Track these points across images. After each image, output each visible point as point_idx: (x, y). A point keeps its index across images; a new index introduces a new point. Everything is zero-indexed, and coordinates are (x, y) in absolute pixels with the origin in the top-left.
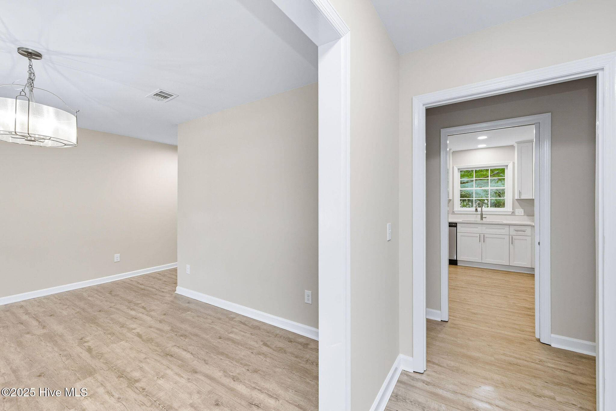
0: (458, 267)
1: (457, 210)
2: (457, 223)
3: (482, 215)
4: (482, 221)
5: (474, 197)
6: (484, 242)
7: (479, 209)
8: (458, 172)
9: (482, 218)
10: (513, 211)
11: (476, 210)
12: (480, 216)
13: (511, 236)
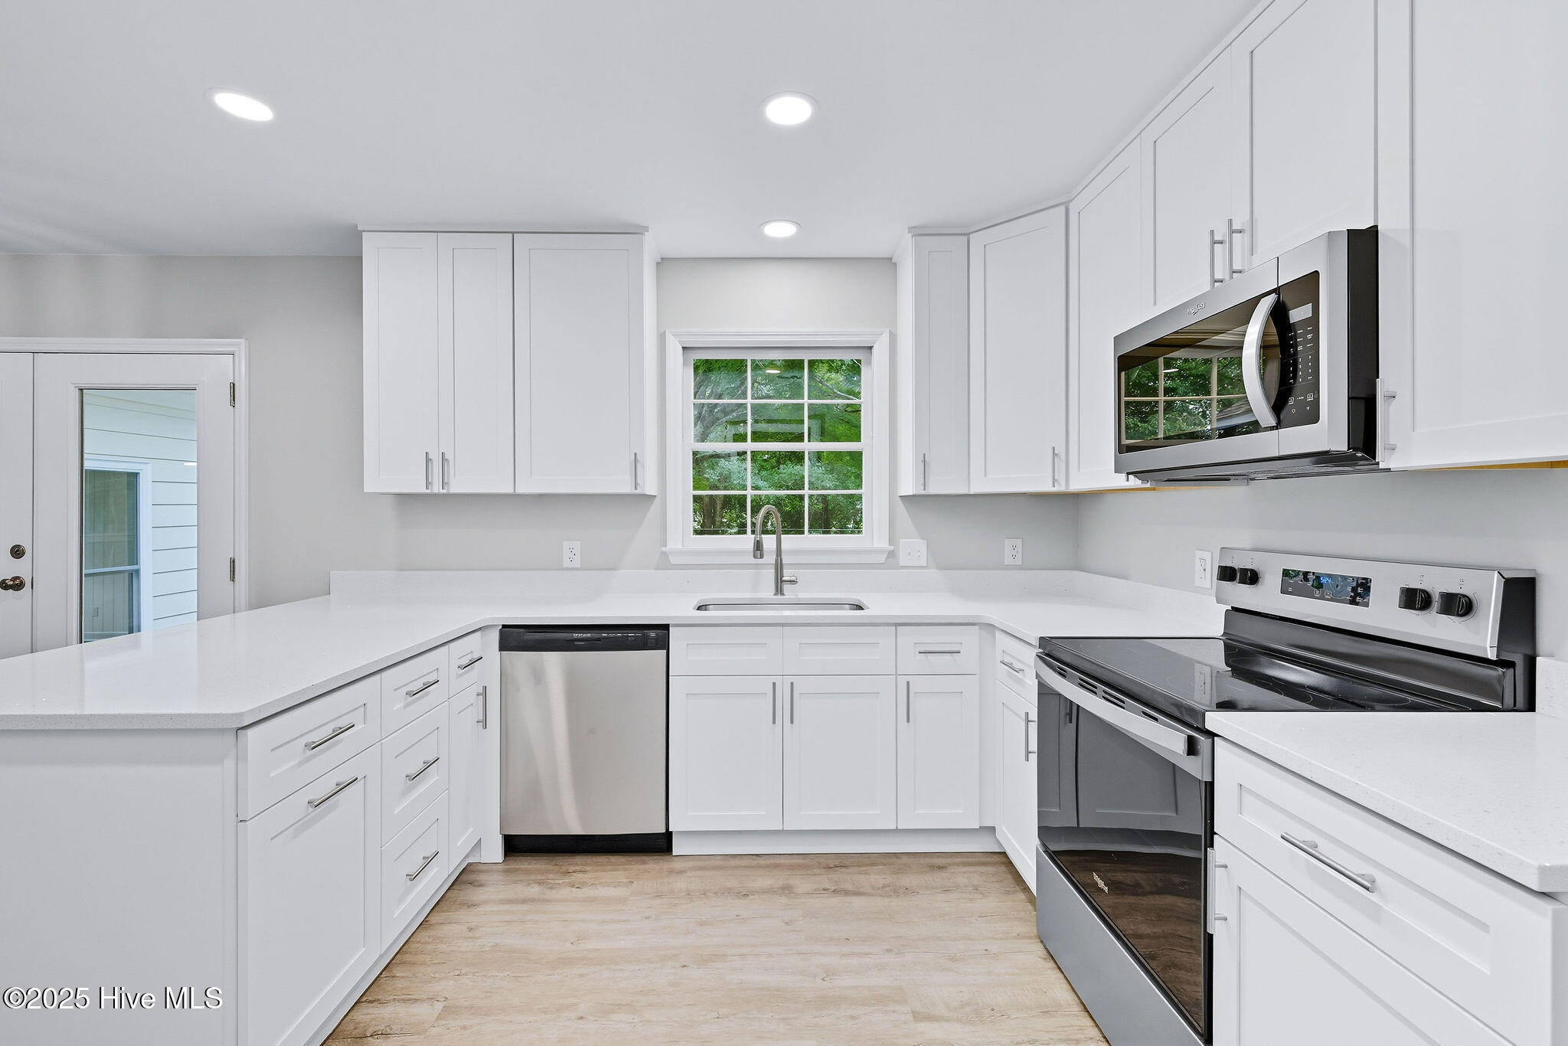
0: (677, 865)
1: (679, 546)
2: (666, 627)
3: (779, 567)
4: (779, 597)
5: (749, 487)
6: (792, 722)
7: (769, 541)
8: (685, 363)
9: (780, 585)
10: (892, 548)
11: (758, 546)
12: (770, 573)
13: (902, 681)
